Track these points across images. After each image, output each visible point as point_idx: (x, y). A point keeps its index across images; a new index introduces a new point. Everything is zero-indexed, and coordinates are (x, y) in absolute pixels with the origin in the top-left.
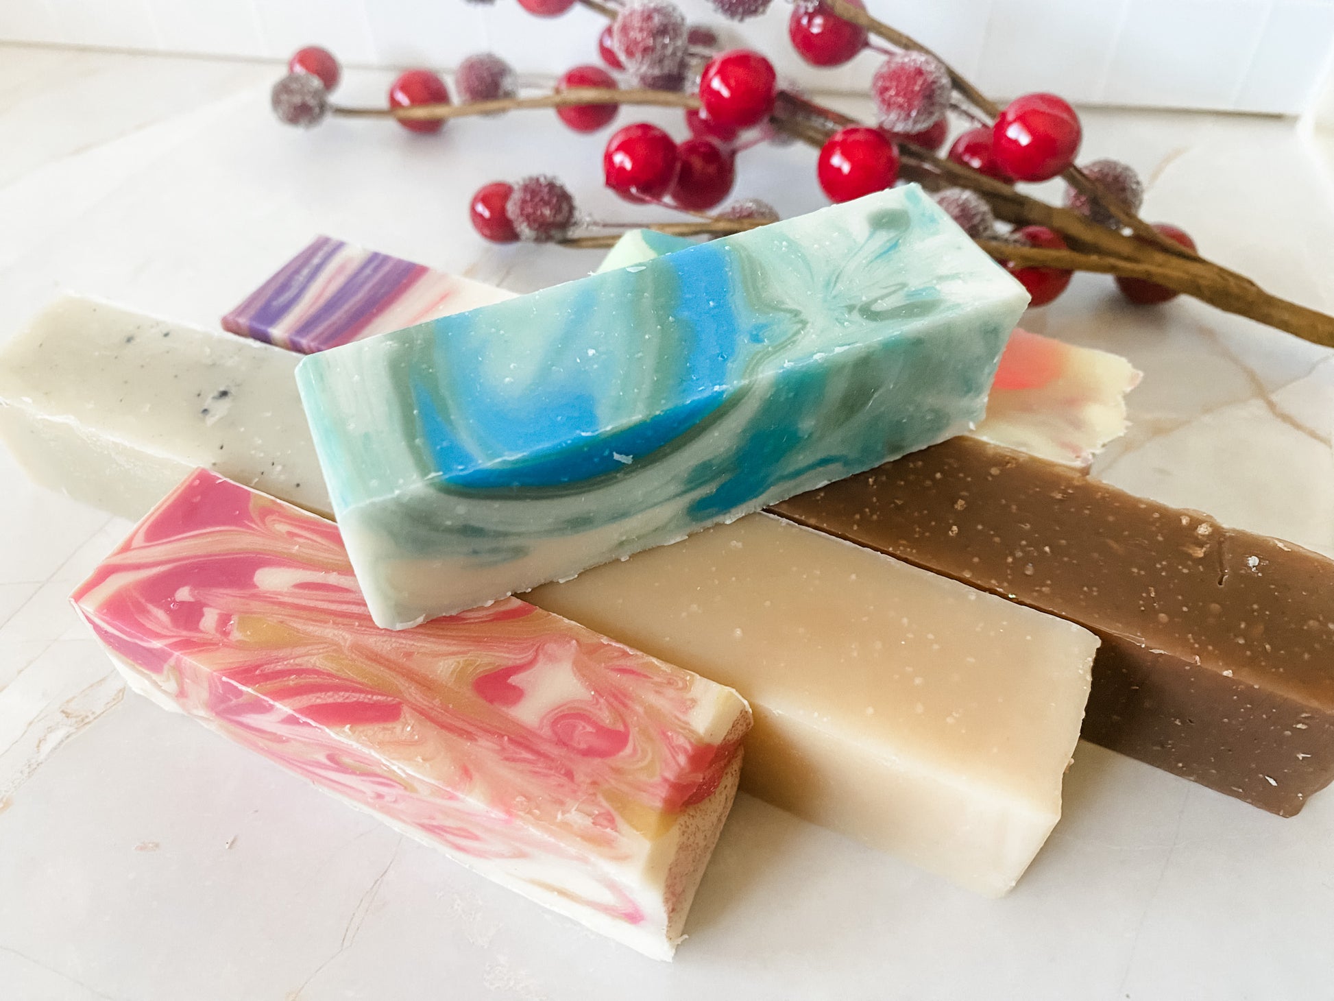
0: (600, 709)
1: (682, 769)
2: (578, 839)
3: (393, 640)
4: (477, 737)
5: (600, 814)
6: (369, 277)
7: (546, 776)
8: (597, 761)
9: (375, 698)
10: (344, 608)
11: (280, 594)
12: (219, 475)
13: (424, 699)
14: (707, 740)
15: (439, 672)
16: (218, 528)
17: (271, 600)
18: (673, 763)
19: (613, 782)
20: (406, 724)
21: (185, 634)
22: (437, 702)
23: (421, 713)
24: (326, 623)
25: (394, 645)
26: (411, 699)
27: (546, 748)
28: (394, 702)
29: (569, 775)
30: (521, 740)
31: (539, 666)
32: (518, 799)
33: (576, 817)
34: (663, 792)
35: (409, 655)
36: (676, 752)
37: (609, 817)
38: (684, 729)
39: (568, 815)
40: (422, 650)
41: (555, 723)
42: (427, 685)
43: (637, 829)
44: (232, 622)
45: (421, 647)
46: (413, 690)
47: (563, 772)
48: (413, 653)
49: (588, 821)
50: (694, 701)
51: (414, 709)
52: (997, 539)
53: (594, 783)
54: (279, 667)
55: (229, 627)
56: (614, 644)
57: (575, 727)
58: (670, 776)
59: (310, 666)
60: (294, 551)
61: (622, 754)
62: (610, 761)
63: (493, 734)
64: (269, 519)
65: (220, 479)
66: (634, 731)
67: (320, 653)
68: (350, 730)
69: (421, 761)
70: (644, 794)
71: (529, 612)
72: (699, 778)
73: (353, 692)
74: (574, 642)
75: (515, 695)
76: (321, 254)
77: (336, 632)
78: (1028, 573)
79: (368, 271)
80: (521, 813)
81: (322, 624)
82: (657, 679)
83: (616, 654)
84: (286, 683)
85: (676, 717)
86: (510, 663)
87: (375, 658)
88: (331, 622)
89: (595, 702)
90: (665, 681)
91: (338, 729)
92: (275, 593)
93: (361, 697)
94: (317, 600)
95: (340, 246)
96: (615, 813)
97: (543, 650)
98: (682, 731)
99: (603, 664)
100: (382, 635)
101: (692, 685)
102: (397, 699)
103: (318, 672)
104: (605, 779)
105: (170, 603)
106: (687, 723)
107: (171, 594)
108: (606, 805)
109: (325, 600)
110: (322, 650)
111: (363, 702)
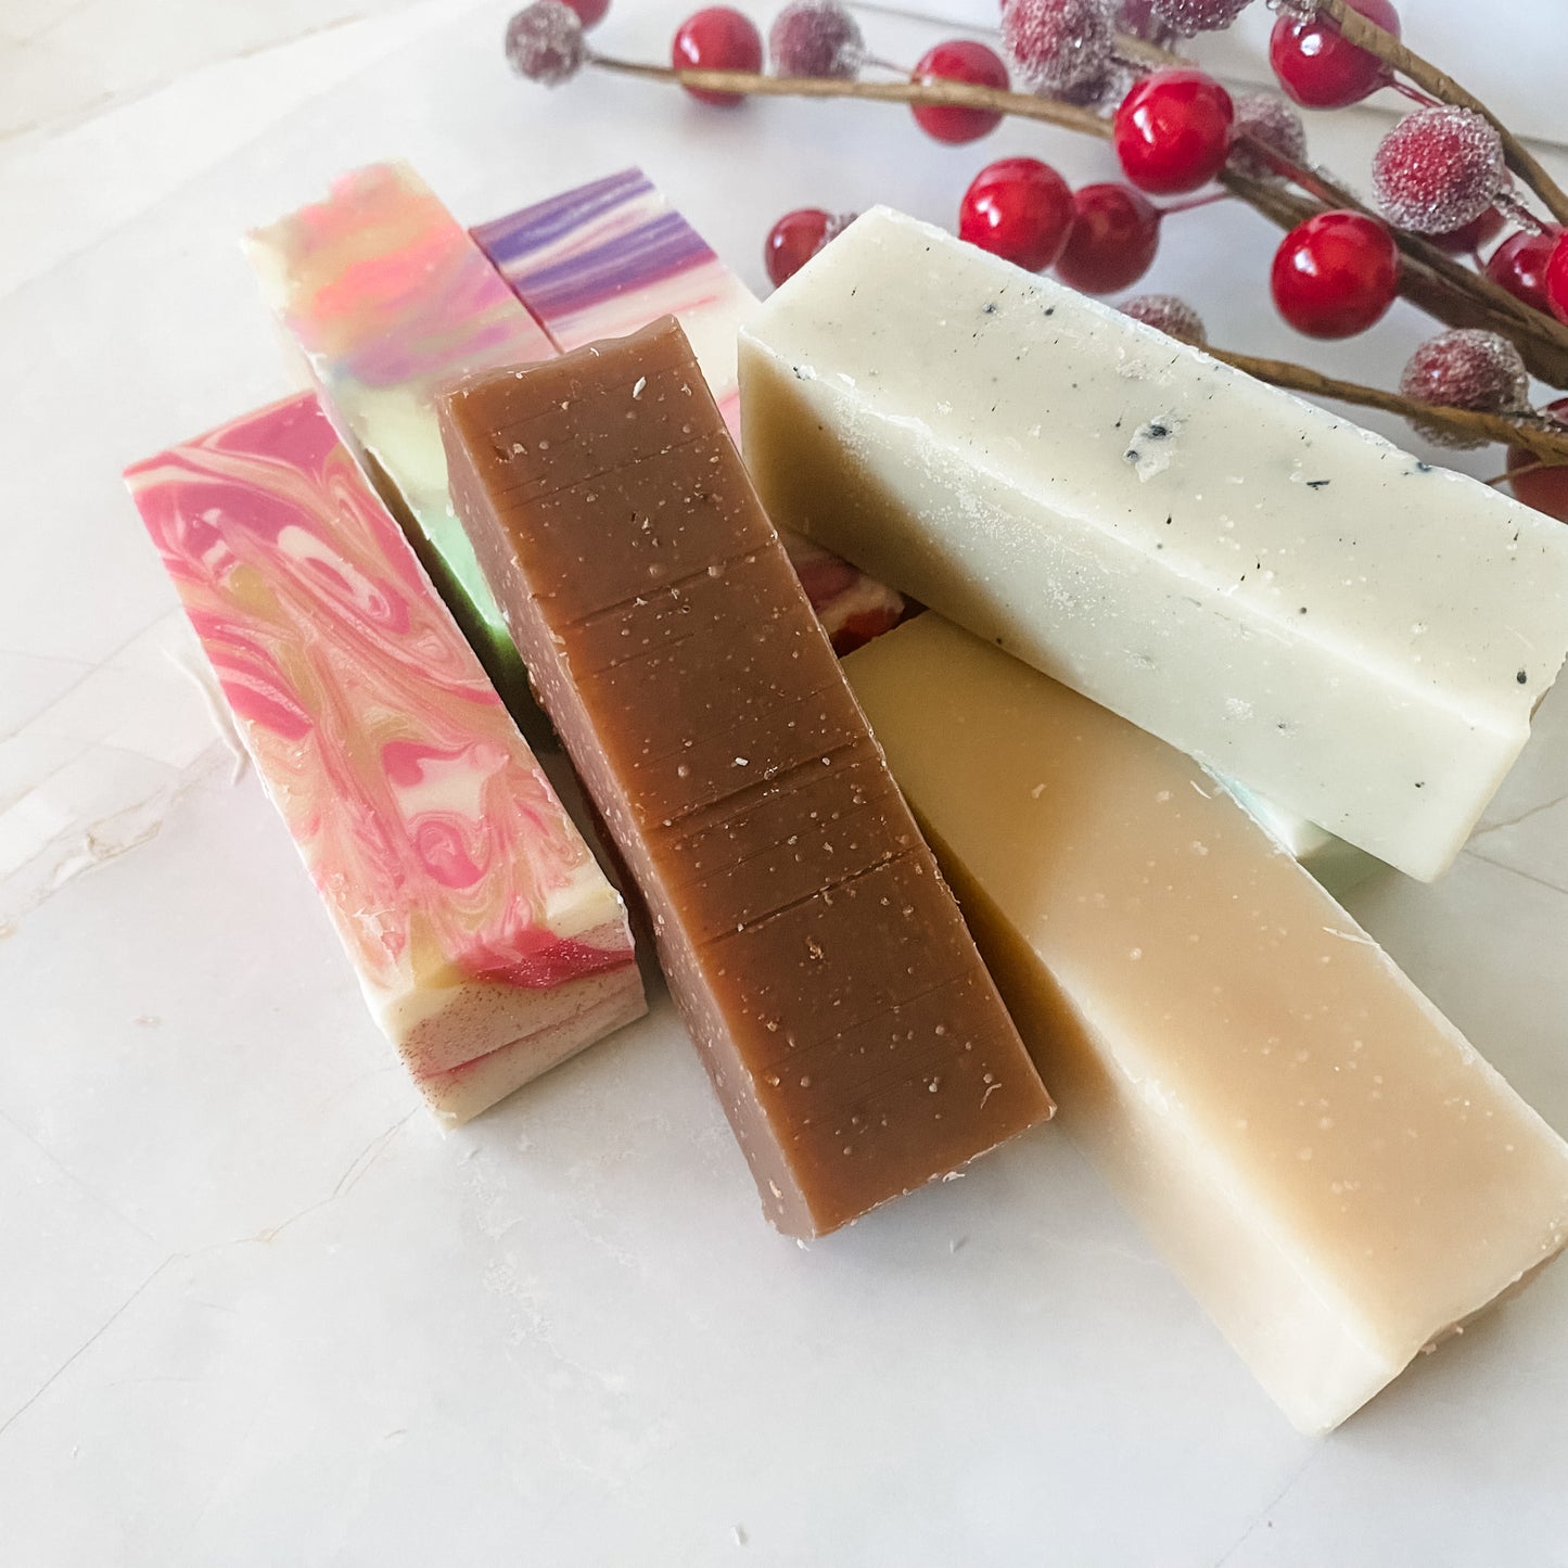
0: (477, 837)
1: (503, 939)
2: (358, 943)
3: (351, 661)
4: (349, 797)
5: (395, 934)
6: (648, 242)
7: (380, 870)
8: (432, 883)
9: (294, 708)
10: (333, 604)
11: (290, 560)
12: (324, 408)
13: (333, 734)
14: (551, 927)
15: (366, 715)
16: (284, 463)
17: (278, 561)
18: (498, 927)
19: (431, 911)
20: (301, 748)
21: (187, 556)
22: (342, 744)
23: (321, 746)
24: (308, 611)
25: (348, 666)
26: (323, 730)
27: (399, 843)
28: (307, 722)
29: (400, 881)
30: (383, 821)
31: (457, 761)
32: (337, 875)
33: (372, 925)
34: (465, 948)
35: (352, 683)
36: (510, 920)
37: (400, 941)
38: (535, 901)
39: (366, 916)
40: (368, 686)
41: (425, 825)
42: (346, 721)
43: (414, 967)
44: (231, 566)
45: (369, 682)
46: (331, 720)
47: (395, 875)
48: (358, 684)
49: (379, 934)
50: (568, 881)
51: (318, 739)
53: (415, 903)
54: (240, 632)
55: (225, 569)
56: (541, 781)
57: (441, 840)
58: (486, 938)
59: (264, 646)
60: (333, 523)
61: (461, 890)
62: (445, 891)
63: (364, 801)
64: (338, 477)
65: (324, 412)
66: (490, 875)
67: (280, 638)
68: (252, 726)
69: (286, 791)
70: (449, 940)
71: (491, 702)
73: (281, 692)
74: (507, 757)
75: (414, 777)
77: (309, 625)
79: (651, 234)
80: (330, 891)
81: (303, 611)
82: (552, 840)
83: (535, 792)
84: (233, 651)
85: (540, 889)
86: (433, 744)
87: (324, 670)
88: (312, 613)
89: (478, 827)
90: (558, 848)
91: (242, 719)
92: (284, 554)
93: (284, 701)
94: (316, 584)
95: (648, 187)
96: (408, 940)
97: (473, 748)
98: (532, 902)
99: (515, 795)
100: (346, 651)
101: (580, 864)
102: (311, 721)
103: (266, 655)
104: (427, 904)
105: (195, 518)
106: (544, 898)
107: (202, 511)
108: (408, 928)
109: (323, 588)
110: (284, 637)
111: (282, 706)
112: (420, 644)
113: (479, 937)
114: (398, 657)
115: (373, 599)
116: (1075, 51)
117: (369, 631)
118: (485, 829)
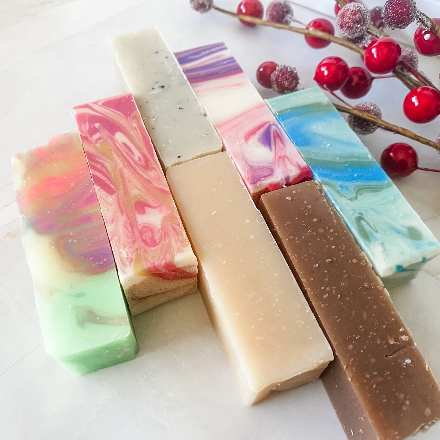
0: (158, 233)
1: (161, 265)
2: (119, 258)
5: (130, 258)
6: (224, 64)
7: (129, 238)
8: (143, 244)
9: (112, 186)
10: (128, 157)
12: (134, 99)
13: (122, 195)
14: (175, 263)
15: (132, 192)
16: (120, 113)
17: (114, 142)
18: (160, 261)
19: (142, 253)
20: (112, 198)
21: (88, 136)
22: (124, 199)
23: (118, 198)
24: (120, 158)
25: (129, 176)
26: (119, 193)
27: (136, 231)
28: (115, 190)
29: (134, 242)
31: (156, 210)
32: (116, 237)
33: (124, 253)
34: (150, 265)
35: (130, 182)
36: (164, 259)
37: (131, 260)
38: (172, 255)
39: (123, 251)
42: (126, 192)
43: (134, 268)
44: (100, 141)
45: (135, 182)
46: (122, 191)
47: (133, 240)
48: (131, 182)
49: (126, 256)
50: (182, 251)
51: (117, 196)
52: (327, 279)
53: (137, 249)
54: (100, 160)
55: (98, 141)
56: (179, 220)
57: (148, 232)
58: (156, 264)
59: (106, 166)
60: (131, 133)
61: (151, 248)
62: (147, 248)
63: (128, 217)
64: (134, 120)
65: (133, 100)
66: (160, 245)
68: (99, 189)
69: (106, 210)
70: (145, 262)
71: (168, 194)
73: (109, 180)
74: (170, 211)
75: (143, 212)
77: (120, 162)
78: (324, 296)
79: (225, 62)
80: (114, 241)
82: (180, 238)
83: (177, 223)
84: (97, 166)
85: (174, 251)
86: (150, 204)
87: (122, 176)
89: (159, 230)
90: (181, 240)
91: (97, 186)
92: (116, 141)
94: (124, 150)
96: (134, 260)
97: (161, 206)
98: (171, 256)
99: (171, 223)
100: (129, 171)
101: (186, 247)
102: (116, 190)
103: (106, 168)
104: (141, 250)
105: (92, 125)
106: (175, 255)
107: (94, 123)
108: (134, 257)
109: (125, 152)
110: (112, 164)
111: (108, 185)
112: (151, 173)
113: (154, 263)
114: (144, 177)
115: (139, 158)
116: (358, 28)
117: (137, 167)
118: (161, 231)
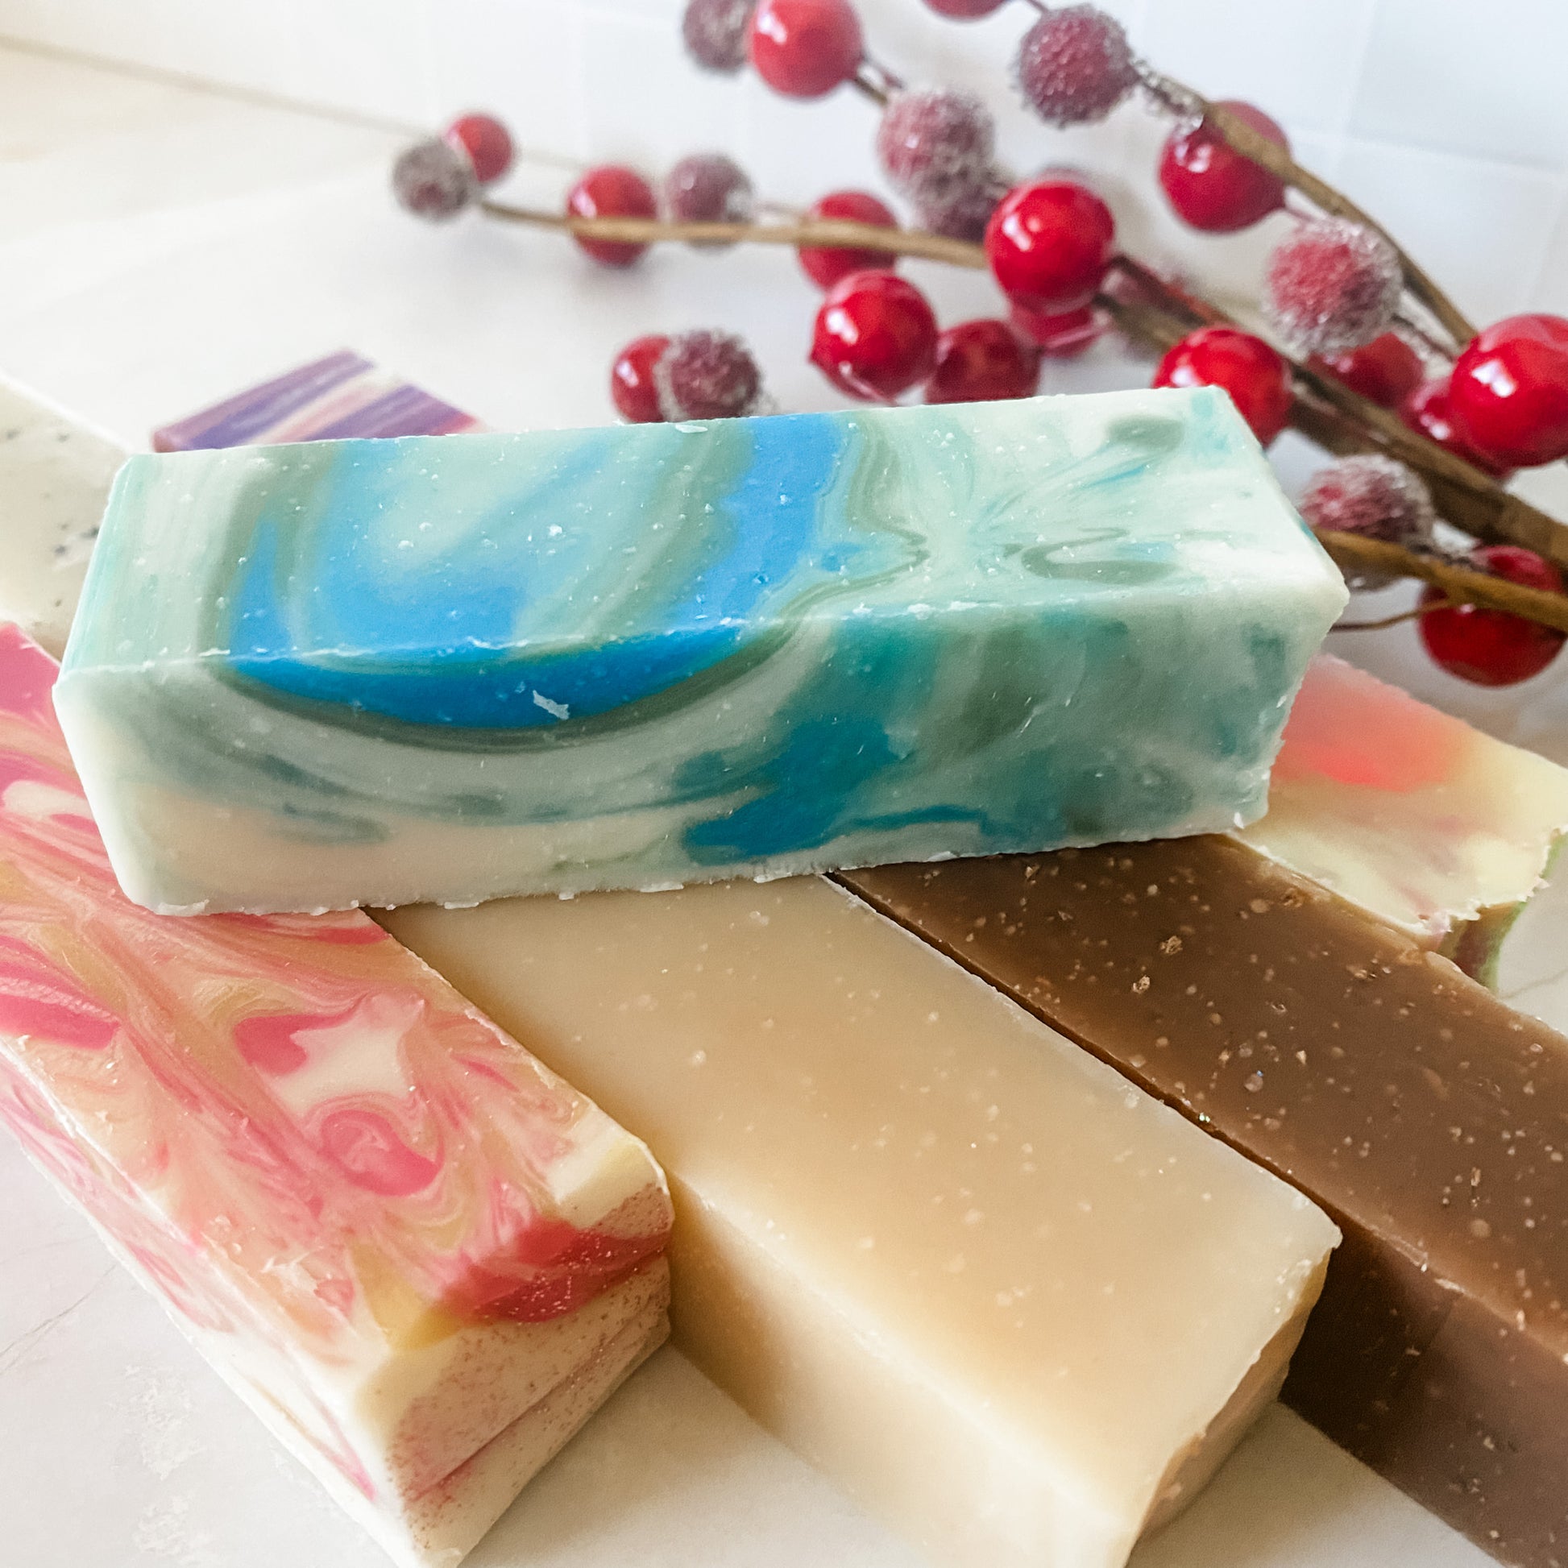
0: (413, 1118)
1: (501, 1249)
2: (281, 1309)
3: (153, 929)
4: (203, 1107)
5: (335, 1282)
6: (385, 417)
7: (281, 1197)
8: (368, 1197)
9: (85, 1007)
11: (29, 823)
12: (28, 638)
13: (153, 1028)
14: (565, 1214)
15: (195, 994)
17: (13, 828)
18: (489, 1235)
19: (379, 1237)
20: (111, 1057)
22: (170, 1038)
23: (139, 1048)
24: (71, 879)
25: (151, 937)
26: (137, 1026)
27: (300, 1153)
28: (109, 1021)
29: (316, 1205)
30: (265, 1129)
31: (350, 1026)
32: (218, 1220)
33: (293, 1274)
34: (450, 1276)
35: (164, 958)
36: (502, 1219)
37: (345, 1291)
38: (531, 1183)
39: (282, 1267)
40: (186, 955)
41: (331, 1119)
42: (167, 1007)
43: (381, 1324)
45: (187, 950)
46: (144, 1010)
47: (308, 1198)
48: (172, 956)
49: (310, 1286)
50: (569, 1145)
51: (133, 1039)
52: (1216, 1018)
53: (349, 1231)
56: (482, 1021)
57: (359, 1134)
58: (475, 1254)
59: (18, 935)
61: (414, 1197)
62: (391, 1204)
63: (228, 1107)
65: (29, 643)
66: (450, 1166)
67: (39, 922)
68: (26, 1044)
69: (104, 1120)
70: (418, 1270)
71: (374, 939)
72: (528, 1273)
73: (58, 989)
74: (422, 1003)
75: (296, 1058)
76: (332, 374)
77: (77, 896)
78: (1250, 1087)
79: (388, 408)
80: (214, 1244)
81: (63, 880)
82: (525, 1094)
83: (479, 1038)
85: (530, 1165)
86: (308, 1010)
87: (114, 948)
88: (79, 880)
89: (409, 1104)
90: (538, 1102)
91: (9, 1038)
92: (20, 818)
93: (65, 999)
94: (74, 844)
95: (365, 366)
96: (358, 1287)
97: (369, 1000)
98: (529, 1190)
99: (450, 1050)
100: (142, 916)
101: (578, 1118)
102: (116, 1018)
103: (24, 947)
104: (369, 1228)
106: (542, 1178)
108: (351, 1269)
109: (83, 846)
110: (44, 918)
111: (65, 1009)
113: (464, 1257)
